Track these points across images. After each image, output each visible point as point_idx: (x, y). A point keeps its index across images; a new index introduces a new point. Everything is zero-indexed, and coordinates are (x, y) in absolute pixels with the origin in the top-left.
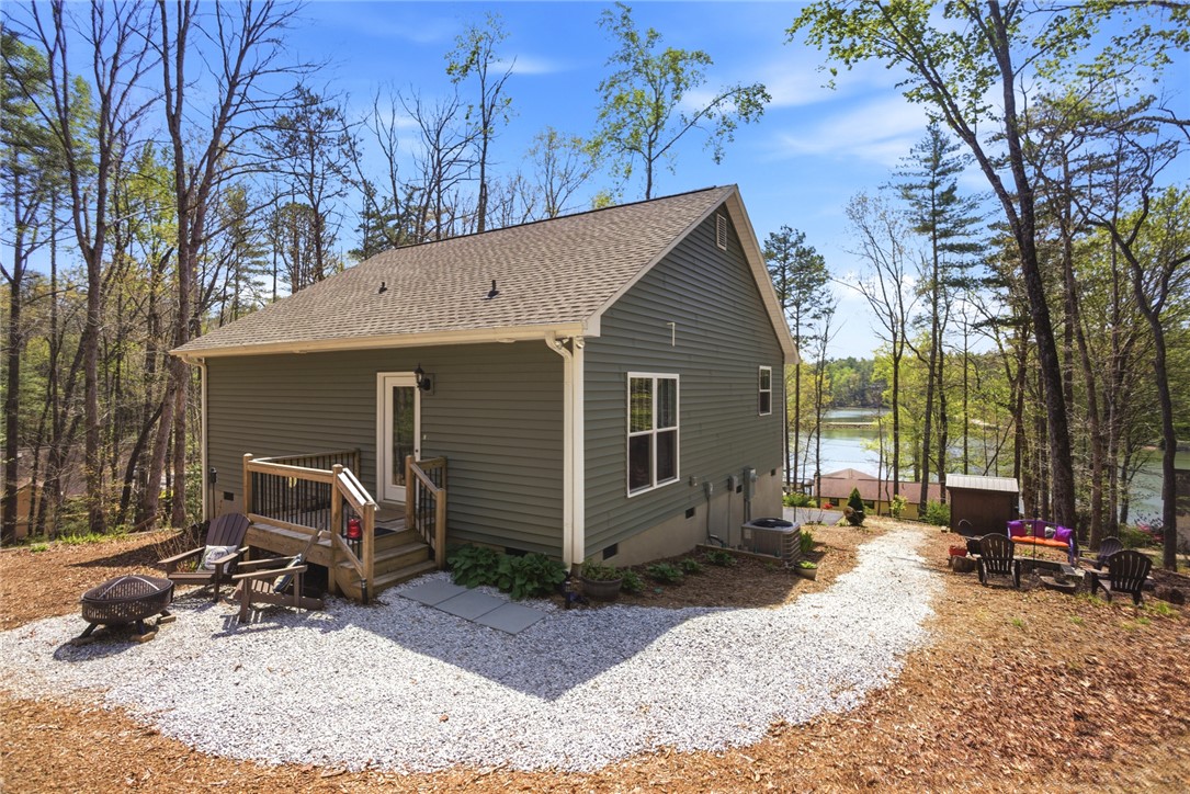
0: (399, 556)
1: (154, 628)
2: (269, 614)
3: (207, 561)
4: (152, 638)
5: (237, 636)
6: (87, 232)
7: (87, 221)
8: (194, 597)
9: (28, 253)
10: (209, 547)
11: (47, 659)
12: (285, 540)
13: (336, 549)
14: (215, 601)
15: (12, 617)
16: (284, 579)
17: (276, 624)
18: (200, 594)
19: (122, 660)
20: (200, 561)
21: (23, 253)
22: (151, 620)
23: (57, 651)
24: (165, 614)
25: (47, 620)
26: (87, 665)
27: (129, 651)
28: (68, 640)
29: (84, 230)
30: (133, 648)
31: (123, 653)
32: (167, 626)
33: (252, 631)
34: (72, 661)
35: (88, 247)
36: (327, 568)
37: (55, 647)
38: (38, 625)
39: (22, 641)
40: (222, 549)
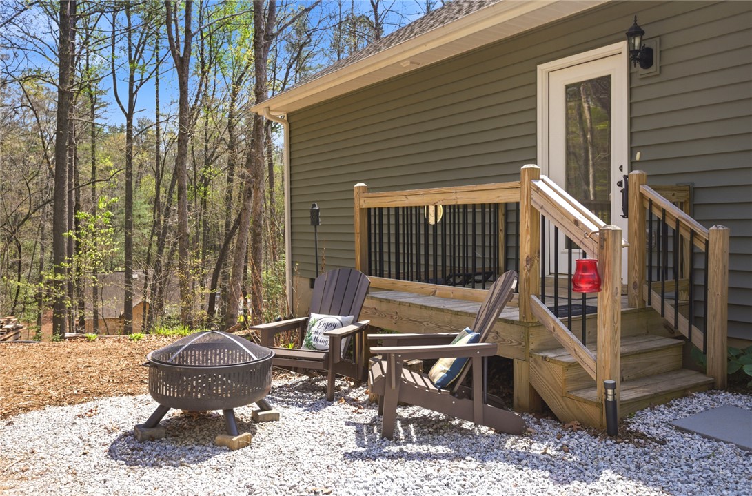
0: (639, 353)
1: (249, 427)
2: (430, 430)
3: (313, 336)
4: (246, 444)
5: (388, 463)
6: (178, 41)
7: (177, 30)
8: (297, 389)
9: (138, 88)
10: (314, 316)
11: (98, 454)
12: (425, 313)
13: (529, 324)
14: (331, 400)
15: (82, 389)
16: (454, 366)
17: (447, 450)
18: (305, 387)
19: (203, 476)
20: (303, 337)
21: (135, 89)
22: (244, 412)
23: (115, 443)
24: (264, 406)
25: (116, 398)
26: (152, 474)
27: (213, 461)
28: (130, 428)
29: (175, 40)
30: (220, 457)
31: (205, 463)
32: (269, 426)
33: (410, 457)
34: (132, 463)
35: (179, 55)
36: (511, 361)
37: (114, 436)
38: (104, 402)
39: (77, 421)
40: (334, 319)
